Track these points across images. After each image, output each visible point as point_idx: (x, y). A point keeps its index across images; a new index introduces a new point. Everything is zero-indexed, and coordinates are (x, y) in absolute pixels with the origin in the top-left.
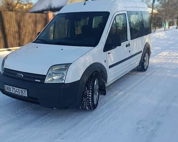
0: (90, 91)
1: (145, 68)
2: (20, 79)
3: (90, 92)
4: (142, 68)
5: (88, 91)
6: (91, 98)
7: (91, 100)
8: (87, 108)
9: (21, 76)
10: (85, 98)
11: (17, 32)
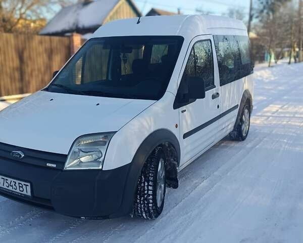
1: (244, 135)
2: (18, 161)
4: (238, 135)
5: (146, 184)
6: (151, 196)
7: (151, 201)
8: (144, 215)
9: (20, 156)
10: (140, 197)
11: (17, 69)
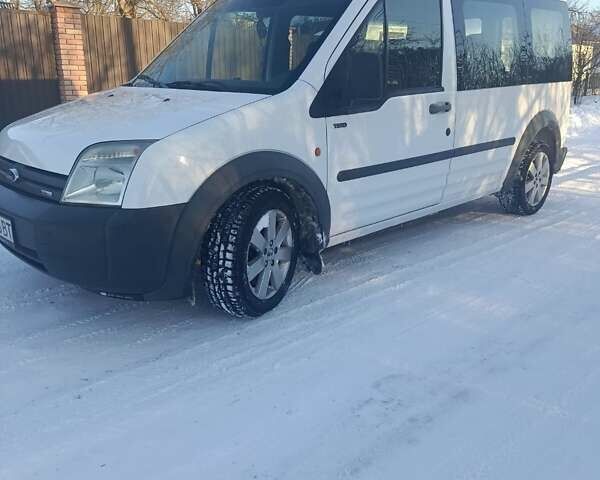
0: (230, 247)
3: (230, 252)
5: (222, 248)
6: (229, 272)
7: (230, 281)
10: (212, 272)
